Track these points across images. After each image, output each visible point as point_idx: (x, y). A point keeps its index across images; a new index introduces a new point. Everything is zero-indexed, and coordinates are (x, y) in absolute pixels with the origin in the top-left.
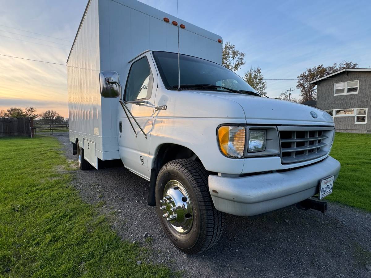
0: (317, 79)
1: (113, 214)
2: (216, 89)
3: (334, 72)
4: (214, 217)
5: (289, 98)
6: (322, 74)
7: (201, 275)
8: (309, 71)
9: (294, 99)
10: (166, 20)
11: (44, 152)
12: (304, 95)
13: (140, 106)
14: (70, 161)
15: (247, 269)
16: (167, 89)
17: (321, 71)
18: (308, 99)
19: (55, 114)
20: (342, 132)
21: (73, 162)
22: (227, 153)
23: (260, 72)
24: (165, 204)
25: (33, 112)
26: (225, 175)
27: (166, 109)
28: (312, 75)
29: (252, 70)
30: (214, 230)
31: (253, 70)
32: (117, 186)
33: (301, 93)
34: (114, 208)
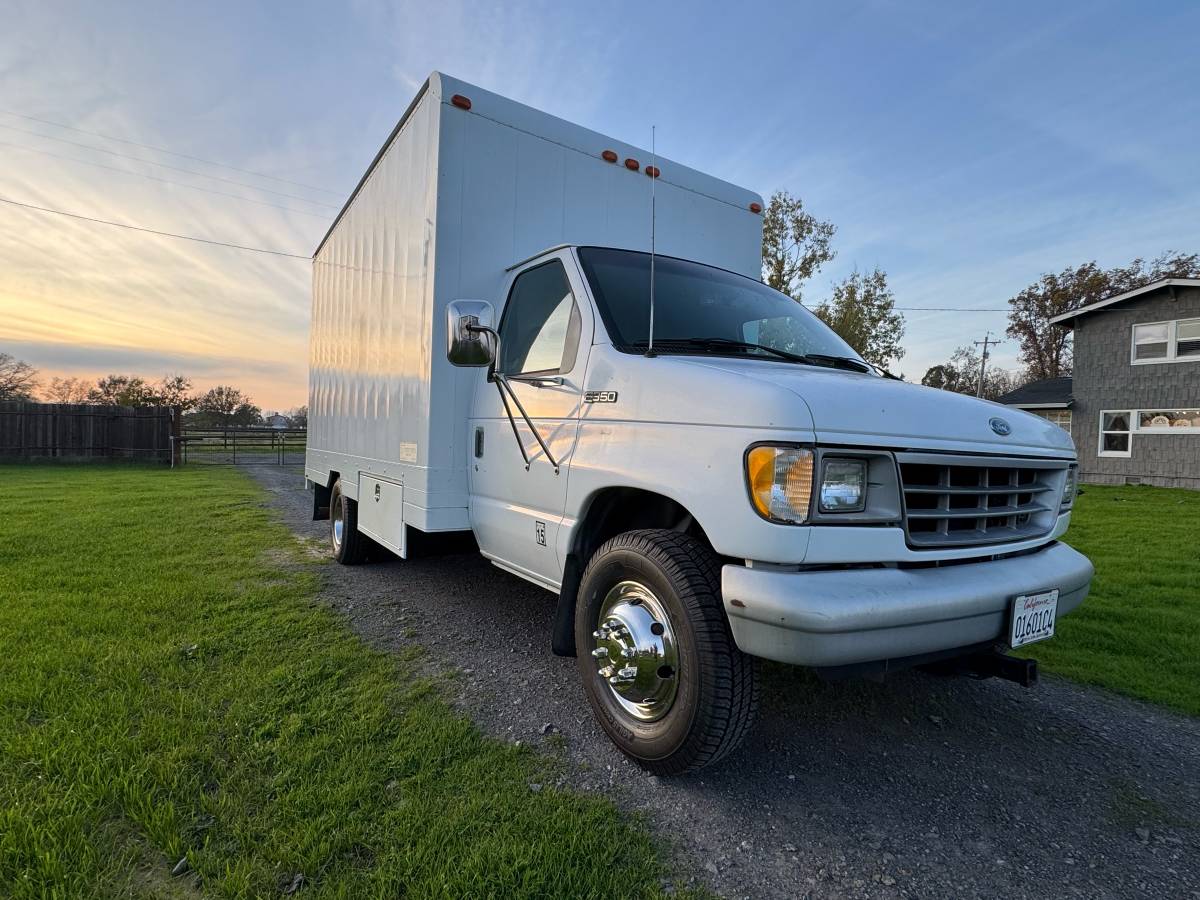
0: (1077, 308)
1: (451, 678)
2: (744, 350)
3: (1133, 287)
4: (733, 672)
5: (983, 367)
6: (1093, 294)
7: (695, 822)
8: (1050, 283)
9: (1001, 370)
10: (609, 157)
11: (222, 511)
12: (1034, 359)
13: (542, 390)
14: (302, 539)
15: (815, 816)
16: (619, 349)
17: (1091, 283)
18: (1047, 371)
19: (236, 397)
20: (1162, 485)
21: (313, 543)
22: (769, 512)
23: (883, 285)
24: (607, 642)
25: (183, 392)
26: (761, 565)
27: (615, 401)
28: (1057, 296)
29: (858, 276)
30: (732, 706)
31: (862, 277)
32: (451, 609)
33: (1023, 352)
34: (452, 665)
